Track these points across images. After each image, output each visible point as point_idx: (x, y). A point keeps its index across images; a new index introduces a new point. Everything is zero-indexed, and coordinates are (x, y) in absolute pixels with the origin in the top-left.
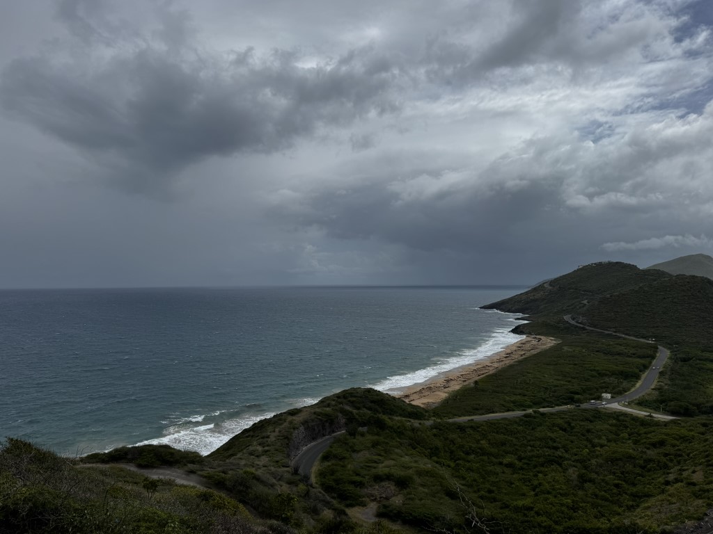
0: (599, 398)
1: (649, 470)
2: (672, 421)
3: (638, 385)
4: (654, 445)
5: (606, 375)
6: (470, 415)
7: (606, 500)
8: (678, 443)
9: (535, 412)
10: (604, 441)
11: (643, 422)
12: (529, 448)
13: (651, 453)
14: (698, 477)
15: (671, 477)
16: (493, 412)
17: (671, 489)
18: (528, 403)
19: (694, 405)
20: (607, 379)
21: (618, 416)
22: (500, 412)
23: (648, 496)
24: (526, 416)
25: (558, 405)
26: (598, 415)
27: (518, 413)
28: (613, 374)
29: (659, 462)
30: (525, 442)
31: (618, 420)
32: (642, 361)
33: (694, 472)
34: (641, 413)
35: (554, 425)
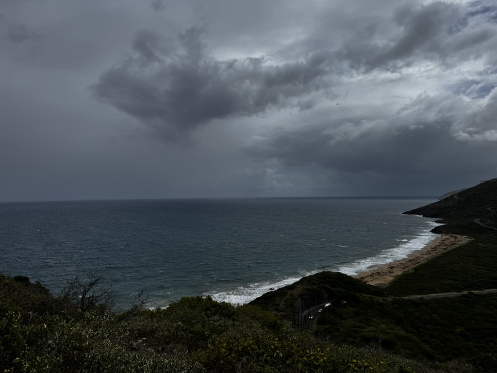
6: (418, 294)
9: (469, 293)
16: (435, 293)
18: (461, 286)
22: (441, 293)
24: (464, 296)
25: (486, 288)
27: (455, 294)
30: (468, 316)
35: (488, 304)
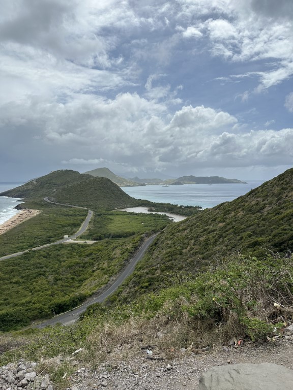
0: (62, 238)
1: (86, 267)
2: (95, 243)
3: (80, 229)
4: (87, 256)
5: (66, 226)
7: (67, 286)
8: (97, 252)
9: (30, 251)
10: (65, 259)
11: (83, 246)
12: (27, 270)
13: (87, 259)
14: (105, 266)
15: (95, 268)
17: (95, 274)
18: (25, 247)
19: (103, 234)
20: (66, 228)
21: (71, 245)
23: (86, 279)
24: (25, 254)
25: (42, 245)
26: (62, 246)
27: (20, 253)
28: (69, 225)
29: (90, 263)
30: (25, 268)
31: (72, 247)
32: (82, 218)
33: (104, 264)
34: (81, 242)
35: (40, 256)
